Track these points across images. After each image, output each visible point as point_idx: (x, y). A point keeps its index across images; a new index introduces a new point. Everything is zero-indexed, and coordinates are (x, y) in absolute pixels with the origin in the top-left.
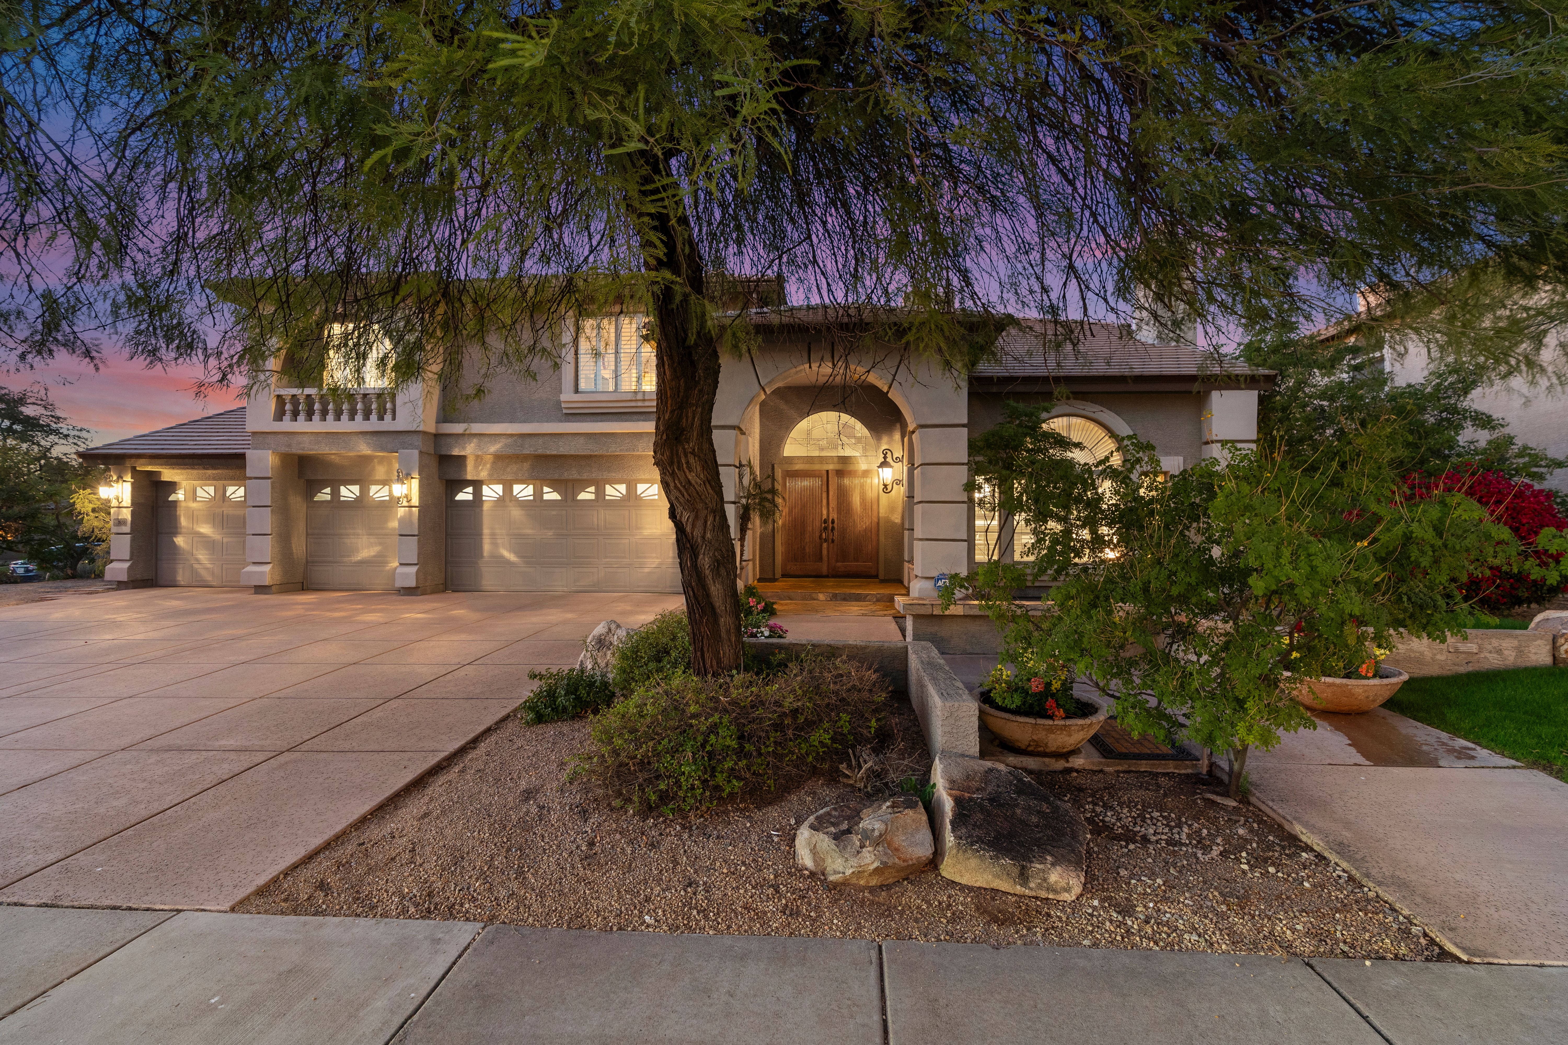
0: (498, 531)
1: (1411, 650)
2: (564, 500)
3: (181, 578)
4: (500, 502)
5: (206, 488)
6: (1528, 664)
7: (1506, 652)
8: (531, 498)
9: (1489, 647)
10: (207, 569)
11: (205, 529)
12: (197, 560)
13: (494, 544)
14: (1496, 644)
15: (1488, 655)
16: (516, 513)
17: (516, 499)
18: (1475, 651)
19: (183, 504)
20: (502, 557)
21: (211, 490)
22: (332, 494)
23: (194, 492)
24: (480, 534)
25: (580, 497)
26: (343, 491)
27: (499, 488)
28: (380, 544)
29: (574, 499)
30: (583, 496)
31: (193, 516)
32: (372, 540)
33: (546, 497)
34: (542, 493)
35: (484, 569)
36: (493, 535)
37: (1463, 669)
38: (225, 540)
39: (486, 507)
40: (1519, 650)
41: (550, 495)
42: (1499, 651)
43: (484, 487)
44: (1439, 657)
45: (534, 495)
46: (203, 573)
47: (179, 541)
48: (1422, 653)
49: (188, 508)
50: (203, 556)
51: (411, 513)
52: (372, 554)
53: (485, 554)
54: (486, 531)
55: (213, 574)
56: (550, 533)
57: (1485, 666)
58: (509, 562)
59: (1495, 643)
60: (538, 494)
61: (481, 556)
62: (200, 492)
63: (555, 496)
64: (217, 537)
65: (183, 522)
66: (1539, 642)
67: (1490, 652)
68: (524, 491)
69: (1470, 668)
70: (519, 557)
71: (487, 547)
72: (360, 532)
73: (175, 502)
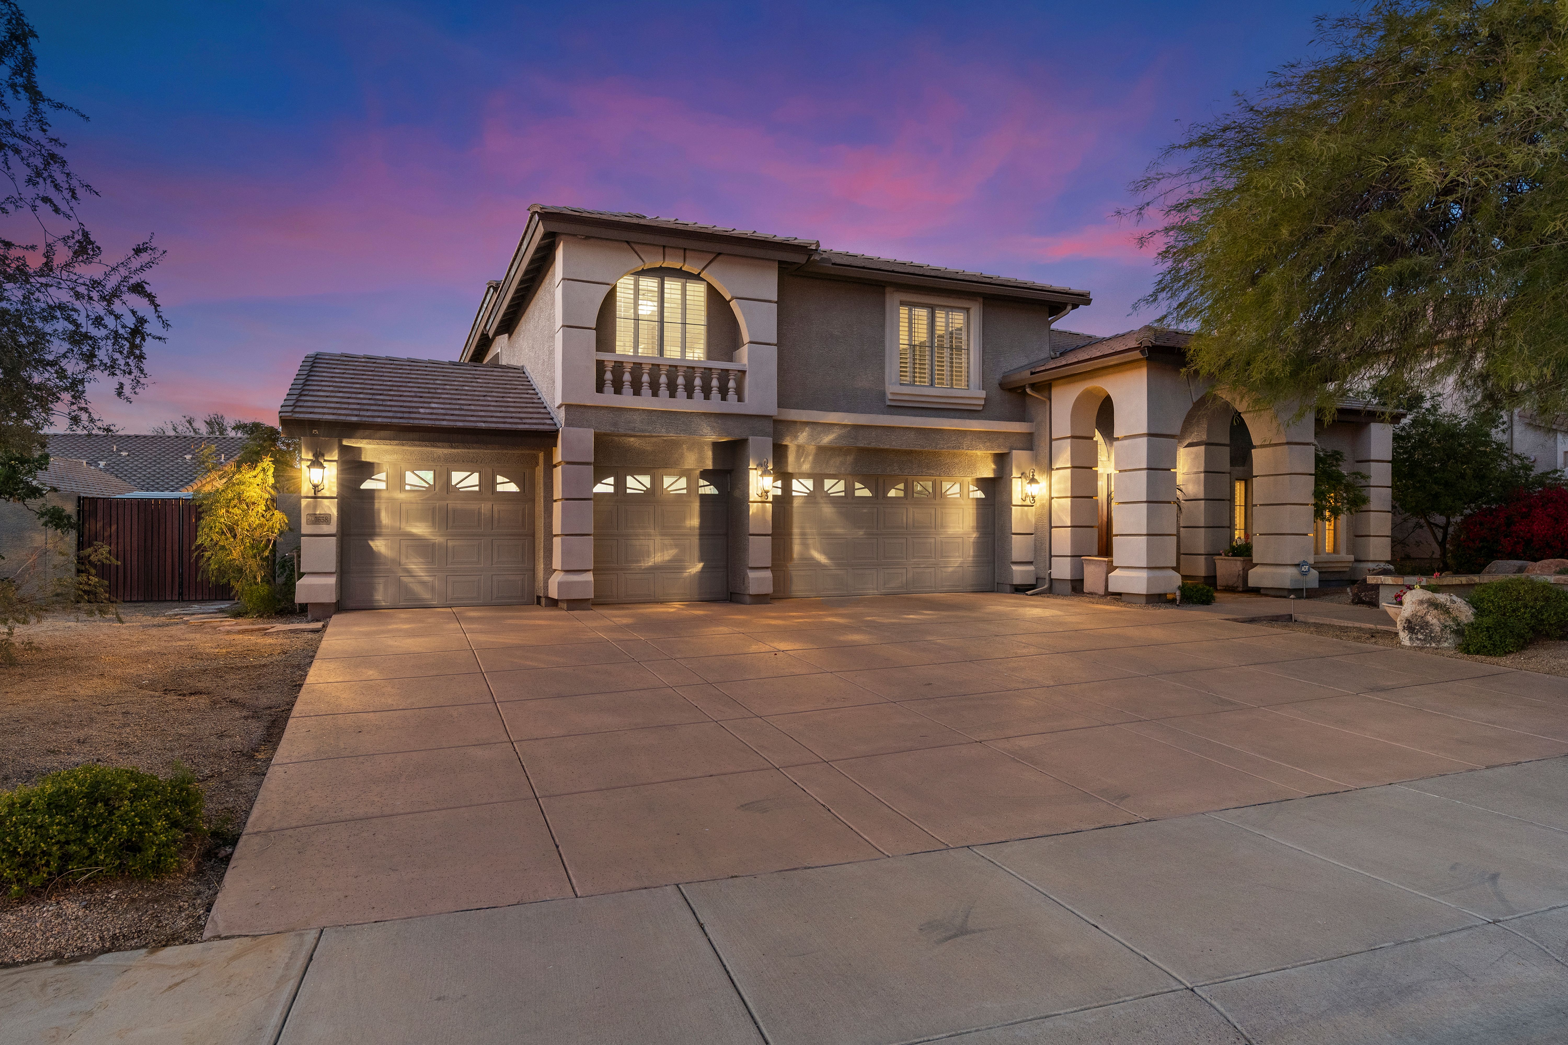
0: (808, 531)
2: (876, 496)
3: (380, 596)
4: (811, 498)
5: (422, 473)
8: (843, 494)
10: (423, 583)
11: (420, 529)
12: (408, 571)
13: (805, 545)
16: (828, 510)
17: (827, 495)
19: (384, 495)
20: (813, 559)
21: (429, 476)
22: (616, 485)
23: (402, 478)
24: (790, 534)
25: (889, 495)
26: (631, 482)
27: (809, 483)
28: (676, 546)
29: (885, 496)
30: (892, 493)
31: (398, 511)
32: (666, 542)
33: (858, 493)
34: (854, 489)
35: (794, 573)
36: (803, 535)
38: (450, 543)
39: (796, 503)
41: (862, 492)
43: (794, 481)
45: (845, 491)
46: (417, 589)
47: (379, 545)
49: (392, 500)
50: (416, 566)
51: (764, 509)
52: (667, 558)
53: (795, 556)
54: (796, 530)
55: (433, 589)
56: (861, 533)
58: (818, 564)
60: (849, 490)
61: (791, 558)
62: (411, 478)
63: (866, 493)
64: (439, 539)
65: (385, 519)
68: (835, 487)
70: (830, 558)
71: (797, 548)
72: (652, 531)
73: (371, 493)
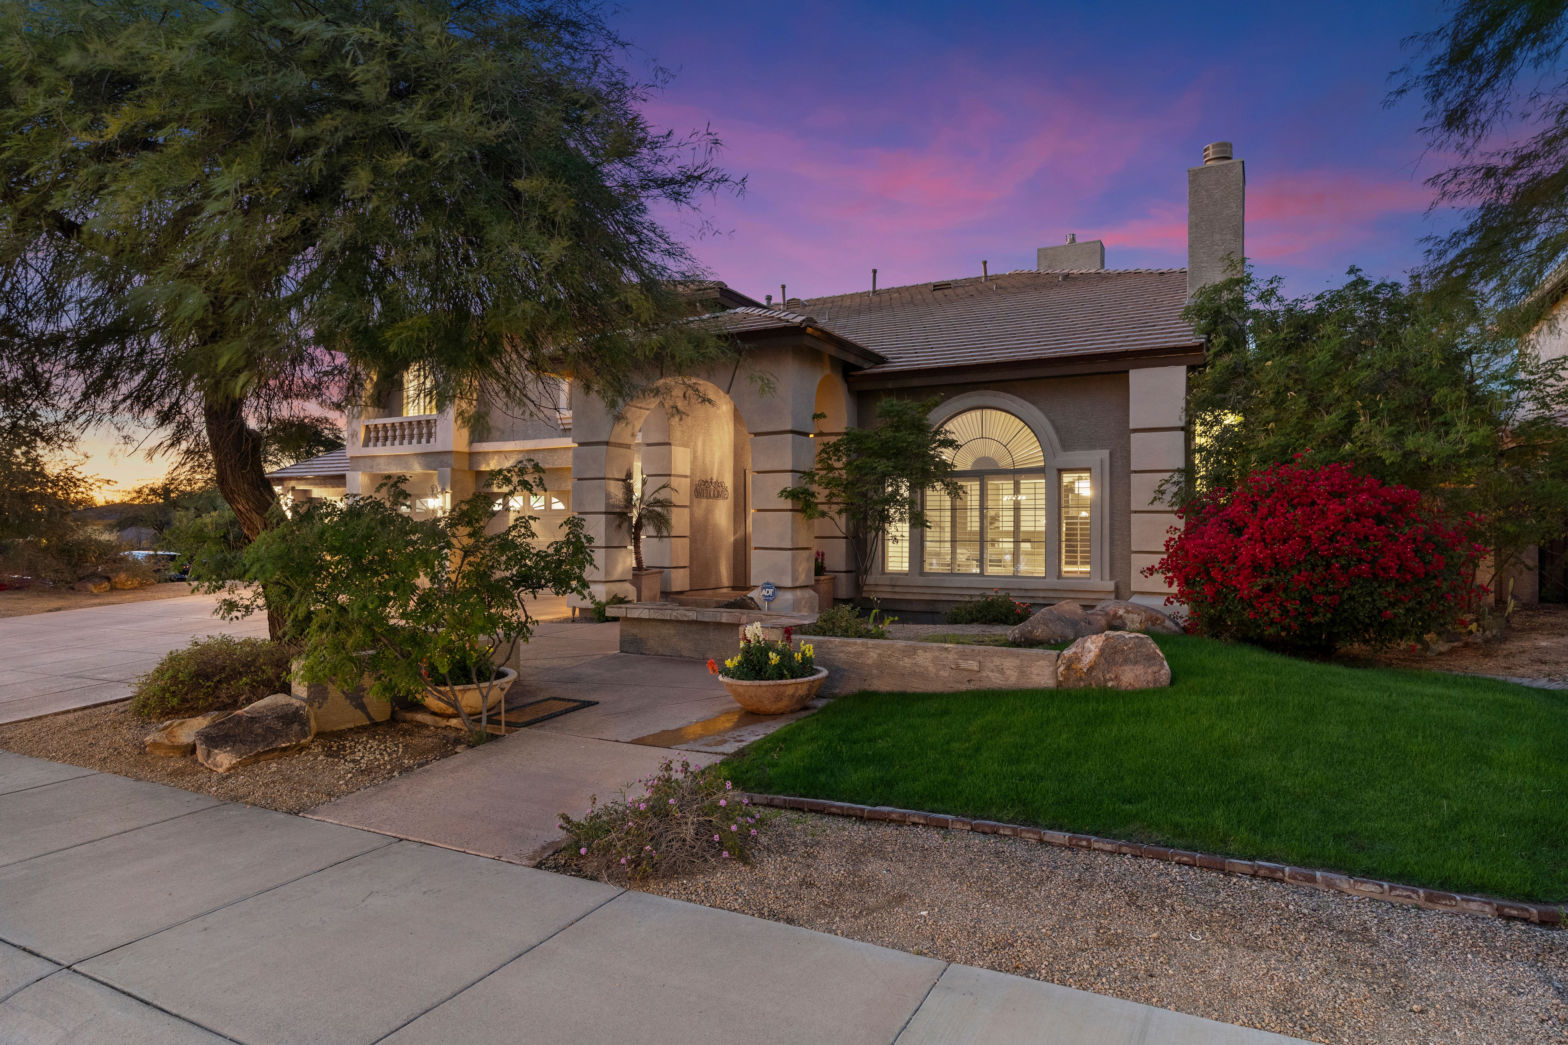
1: (916, 664)
6: (1030, 686)
7: (1008, 672)
9: (991, 666)
14: (998, 663)
15: (990, 674)
18: (976, 669)
27: (520, 500)
37: (963, 687)
40: (1022, 671)
42: (1002, 671)
44: (942, 673)
48: (926, 669)
57: (986, 685)
59: (997, 661)
66: (1041, 663)
67: (992, 671)
68: (538, 502)
69: (971, 687)
